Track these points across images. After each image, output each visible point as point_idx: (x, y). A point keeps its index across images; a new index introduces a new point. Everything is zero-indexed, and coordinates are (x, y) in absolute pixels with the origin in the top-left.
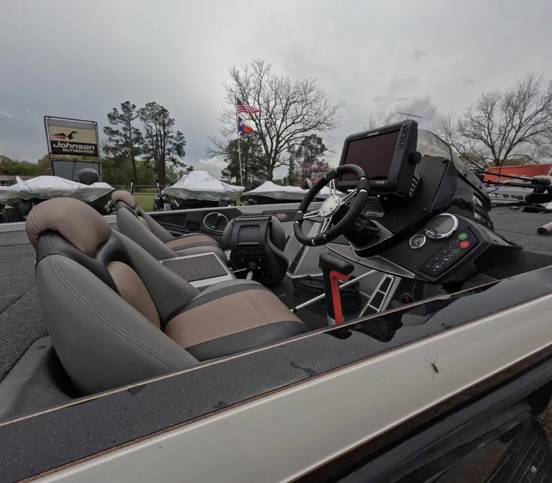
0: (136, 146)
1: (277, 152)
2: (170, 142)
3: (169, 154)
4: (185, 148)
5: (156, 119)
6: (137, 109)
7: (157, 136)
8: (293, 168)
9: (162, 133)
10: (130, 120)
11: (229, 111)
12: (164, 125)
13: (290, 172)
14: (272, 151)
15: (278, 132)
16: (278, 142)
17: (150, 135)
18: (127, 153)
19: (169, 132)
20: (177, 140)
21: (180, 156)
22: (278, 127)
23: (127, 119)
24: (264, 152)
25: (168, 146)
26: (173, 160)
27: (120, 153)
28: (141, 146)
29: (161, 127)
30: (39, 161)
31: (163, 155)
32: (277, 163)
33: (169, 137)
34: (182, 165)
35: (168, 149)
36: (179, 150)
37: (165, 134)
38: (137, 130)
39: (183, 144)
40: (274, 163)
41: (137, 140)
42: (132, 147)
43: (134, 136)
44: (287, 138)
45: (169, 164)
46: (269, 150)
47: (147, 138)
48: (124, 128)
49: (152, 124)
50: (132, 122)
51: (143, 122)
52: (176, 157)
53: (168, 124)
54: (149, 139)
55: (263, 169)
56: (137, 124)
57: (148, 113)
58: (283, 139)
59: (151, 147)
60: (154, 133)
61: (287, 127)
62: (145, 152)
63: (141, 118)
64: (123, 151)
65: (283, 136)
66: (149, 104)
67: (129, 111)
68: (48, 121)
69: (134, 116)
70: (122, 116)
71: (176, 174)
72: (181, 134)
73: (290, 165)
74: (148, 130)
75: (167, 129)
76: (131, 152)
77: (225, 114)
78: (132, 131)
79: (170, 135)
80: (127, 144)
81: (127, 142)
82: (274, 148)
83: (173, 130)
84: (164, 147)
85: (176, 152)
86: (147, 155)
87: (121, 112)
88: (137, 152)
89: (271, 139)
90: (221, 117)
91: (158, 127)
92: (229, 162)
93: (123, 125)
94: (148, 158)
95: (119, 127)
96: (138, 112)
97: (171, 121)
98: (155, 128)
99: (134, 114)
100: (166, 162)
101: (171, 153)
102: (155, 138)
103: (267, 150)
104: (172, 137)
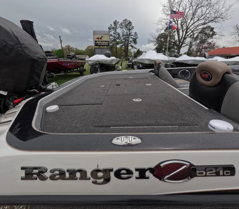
0: (118, 40)
1: (185, 38)
2: (131, 38)
3: (130, 43)
4: (137, 40)
5: (127, 27)
6: (119, 24)
7: (126, 35)
8: (191, 47)
9: (128, 34)
10: (116, 29)
11: (161, 18)
12: (129, 30)
13: (189, 50)
14: (182, 38)
15: (187, 27)
16: (186, 33)
17: (123, 35)
18: (114, 44)
19: (131, 33)
20: (134, 36)
21: (135, 44)
22: (188, 24)
23: (115, 29)
24: (176, 38)
25: (131, 40)
26: (132, 46)
27: (112, 44)
28: (120, 41)
29: (128, 31)
30: (86, 49)
31: (128, 44)
32: (184, 45)
33: (131, 35)
34: (136, 48)
35: (130, 41)
36: (135, 41)
37: (130, 34)
38: (119, 33)
39: (137, 38)
40: (182, 45)
41: (118, 38)
42: (116, 41)
43: (117, 36)
44: (192, 30)
45: (130, 48)
46: (180, 37)
47: (122, 36)
48: (114, 33)
49: (124, 30)
50: (117, 30)
51: (121, 29)
52: (133, 44)
53: (131, 29)
54: (123, 37)
55: (174, 48)
56: (119, 30)
57: (123, 25)
58: (190, 30)
59: (123, 41)
60: (125, 34)
61: (193, 23)
62: (121, 43)
63: (121, 27)
64: (113, 43)
65: (190, 29)
66: (124, 20)
67: (116, 24)
68: (95, 33)
69: (118, 27)
70: (113, 27)
71: (132, 53)
72: (136, 33)
73: (190, 46)
74: (123, 33)
75: (131, 31)
76: (116, 44)
77: (159, 20)
78: (117, 34)
79: (131, 34)
80: (115, 40)
81: (114, 39)
82: (183, 36)
83: (133, 32)
84: (129, 40)
85: (133, 42)
86: (121, 45)
87: (113, 26)
88: (118, 43)
89: (183, 31)
90: (157, 22)
91: (127, 31)
92: (157, 45)
93: (113, 32)
94: (122, 46)
95: (112, 33)
96: (120, 25)
97: (133, 27)
98: (126, 31)
99: (118, 25)
100: (129, 47)
101: (131, 43)
102: (125, 37)
103: (179, 37)
104: (132, 35)
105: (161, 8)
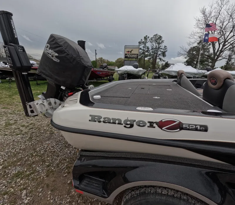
0: (146, 53)
1: (221, 51)
2: (161, 51)
3: (159, 56)
4: (166, 53)
5: (157, 41)
6: (149, 38)
7: (155, 49)
8: (230, 61)
9: (158, 47)
10: (146, 43)
11: (194, 32)
12: (159, 43)
13: (227, 63)
14: (218, 51)
15: (225, 40)
16: (224, 45)
17: (153, 49)
18: (143, 57)
19: (161, 46)
20: (164, 50)
21: (164, 57)
22: (226, 36)
23: (145, 43)
24: (211, 51)
25: (159, 53)
26: (160, 59)
27: (140, 57)
28: (148, 54)
29: (158, 45)
30: (116, 61)
31: (156, 56)
32: (220, 58)
33: (160, 49)
34: (164, 61)
35: (159, 54)
36: (164, 54)
37: (159, 47)
38: (148, 47)
39: (166, 51)
40: (217, 58)
41: (147, 51)
42: (145, 54)
43: (146, 49)
44: (231, 42)
45: (158, 60)
46: (216, 51)
47: (151, 50)
48: (143, 47)
49: (154, 44)
50: (147, 44)
51: (151, 43)
52: (161, 57)
53: (161, 43)
54: (152, 50)
55: (208, 62)
56: (149, 45)
57: (153, 39)
58: (229, 43)
59: (152, 54)
60: (154, 48)
61: (233, 36)
62: (149, 56)
63: (151, 42)
64: (141, 56)
65: (229, 41)
66: (155, 35)
67: (146, 39)
68: (126, 47)
69: (148, 41)
70: (143, 42)
71: (159, 65)
72: (166, 47)
73: (228, 59)
74: (152, 47)
75: (161, 45)
76: (144, 56)
77: (192, 34)
78: (146, 47)
79: (161, 48)
80: (143, 53)
81: (143, 52)
82: (220, 49)
83: (162, 46)
84: (157, 53)
85: (162, 55)
86: (150, 57)
87: (143, 40)
88: (146, 56)
89: (219, 44)
90: (189, 36)
91: (156, 44)
92: (188, 58)
93: (143, 45)
94: (150, 58)
95: (141, 47)
96: (149, 39)
97: (163, 41)
98: (155, 45)
99: (148, 40)
100: (157, 60)
101: (160, 56)
102: (154, 50)
103: (214, 50)
104: (161, 49)
105: (195, 22)
